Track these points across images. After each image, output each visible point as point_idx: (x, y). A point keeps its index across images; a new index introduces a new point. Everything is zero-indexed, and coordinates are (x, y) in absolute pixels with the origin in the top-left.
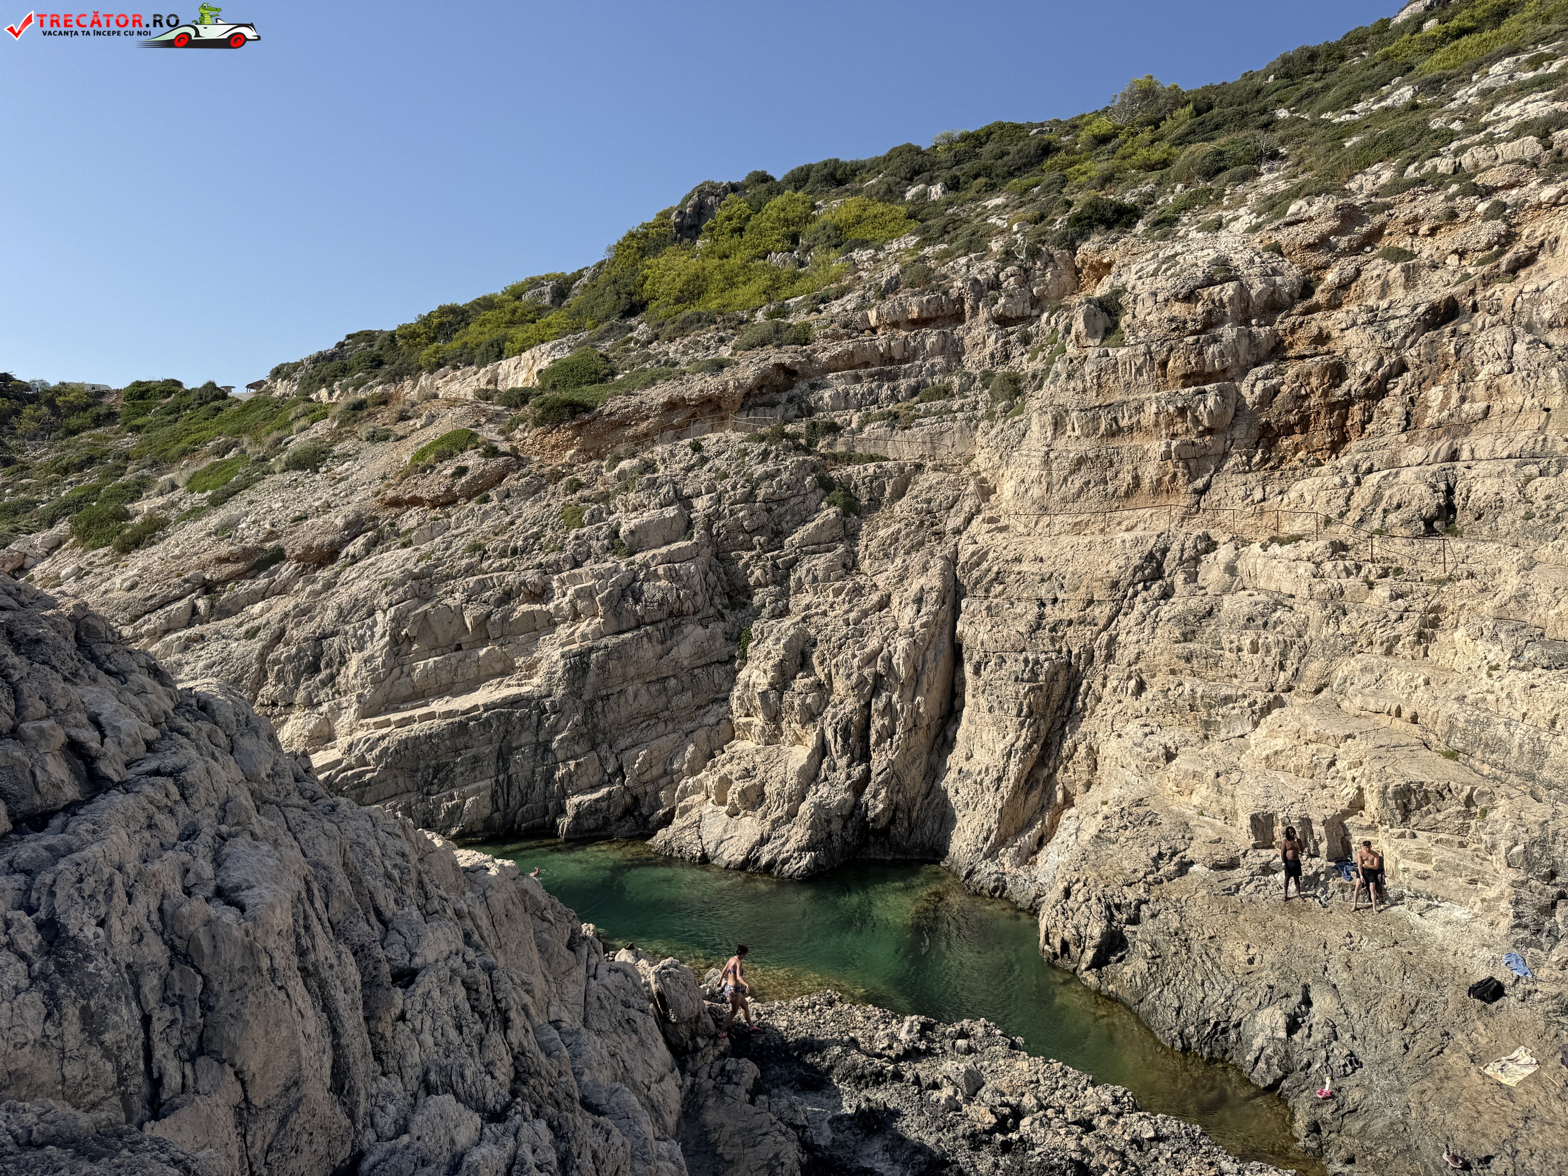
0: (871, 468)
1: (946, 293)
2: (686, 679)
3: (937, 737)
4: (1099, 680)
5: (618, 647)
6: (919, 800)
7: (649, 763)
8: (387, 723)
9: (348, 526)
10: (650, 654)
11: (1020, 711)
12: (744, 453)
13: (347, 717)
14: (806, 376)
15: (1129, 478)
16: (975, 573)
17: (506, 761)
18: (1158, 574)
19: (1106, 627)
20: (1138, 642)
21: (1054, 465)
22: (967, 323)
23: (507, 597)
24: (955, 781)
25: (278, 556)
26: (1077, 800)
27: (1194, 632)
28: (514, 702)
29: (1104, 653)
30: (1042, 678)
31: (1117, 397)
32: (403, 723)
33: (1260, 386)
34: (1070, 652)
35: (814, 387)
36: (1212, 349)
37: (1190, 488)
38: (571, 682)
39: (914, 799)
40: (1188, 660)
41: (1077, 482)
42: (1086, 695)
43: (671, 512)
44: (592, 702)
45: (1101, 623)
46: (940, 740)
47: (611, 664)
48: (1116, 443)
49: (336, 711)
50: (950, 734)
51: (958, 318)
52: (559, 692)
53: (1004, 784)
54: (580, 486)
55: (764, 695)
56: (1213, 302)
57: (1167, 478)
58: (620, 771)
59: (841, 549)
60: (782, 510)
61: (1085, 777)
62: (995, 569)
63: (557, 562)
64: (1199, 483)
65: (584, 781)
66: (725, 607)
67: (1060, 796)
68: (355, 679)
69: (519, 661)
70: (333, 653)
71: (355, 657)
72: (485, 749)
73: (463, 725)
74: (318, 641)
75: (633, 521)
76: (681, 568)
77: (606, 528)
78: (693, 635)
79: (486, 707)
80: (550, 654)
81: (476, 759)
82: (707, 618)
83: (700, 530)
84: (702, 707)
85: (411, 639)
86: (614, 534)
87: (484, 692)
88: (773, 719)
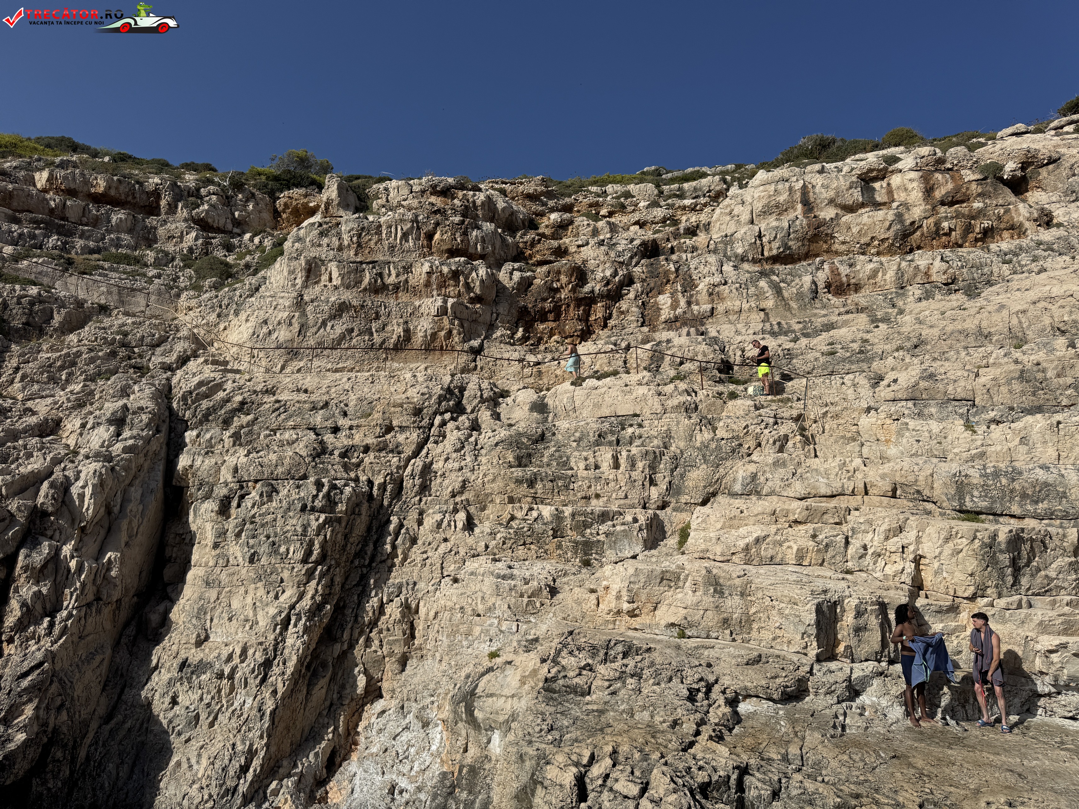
1: (139, 183)
3: (127, 624)
4: (413, 515)
6: (94, 726)
11: (309, 553)
15: (399, 330)
16: (205, 404)
18: (459, 410)
19: (416, 454)
20: (461, 469)
21: (310, 308)
22: (163, 216)
24: (171, 683)
26: (385, 685)
27: (529, 455)
29: (418, 481)
30: (341, 507)
31: (382, 257)
33: (516, 275)
34: (370, 483)
36: (476, 233)
37: (466, 347)
39: (85, 724)
40: (531, 483)
41: (339, 328)
42: (397, 534)
45: (408, 451)
46: (131, 630)
48: (380, 298)
50: (155, 618)
51: (152, 209)
53: (276, 670)
56: (468, 201)
57: (443, 333)
61: (399, 650)
62: (239, 398)
64: (473, 344)
67: (361, 681)
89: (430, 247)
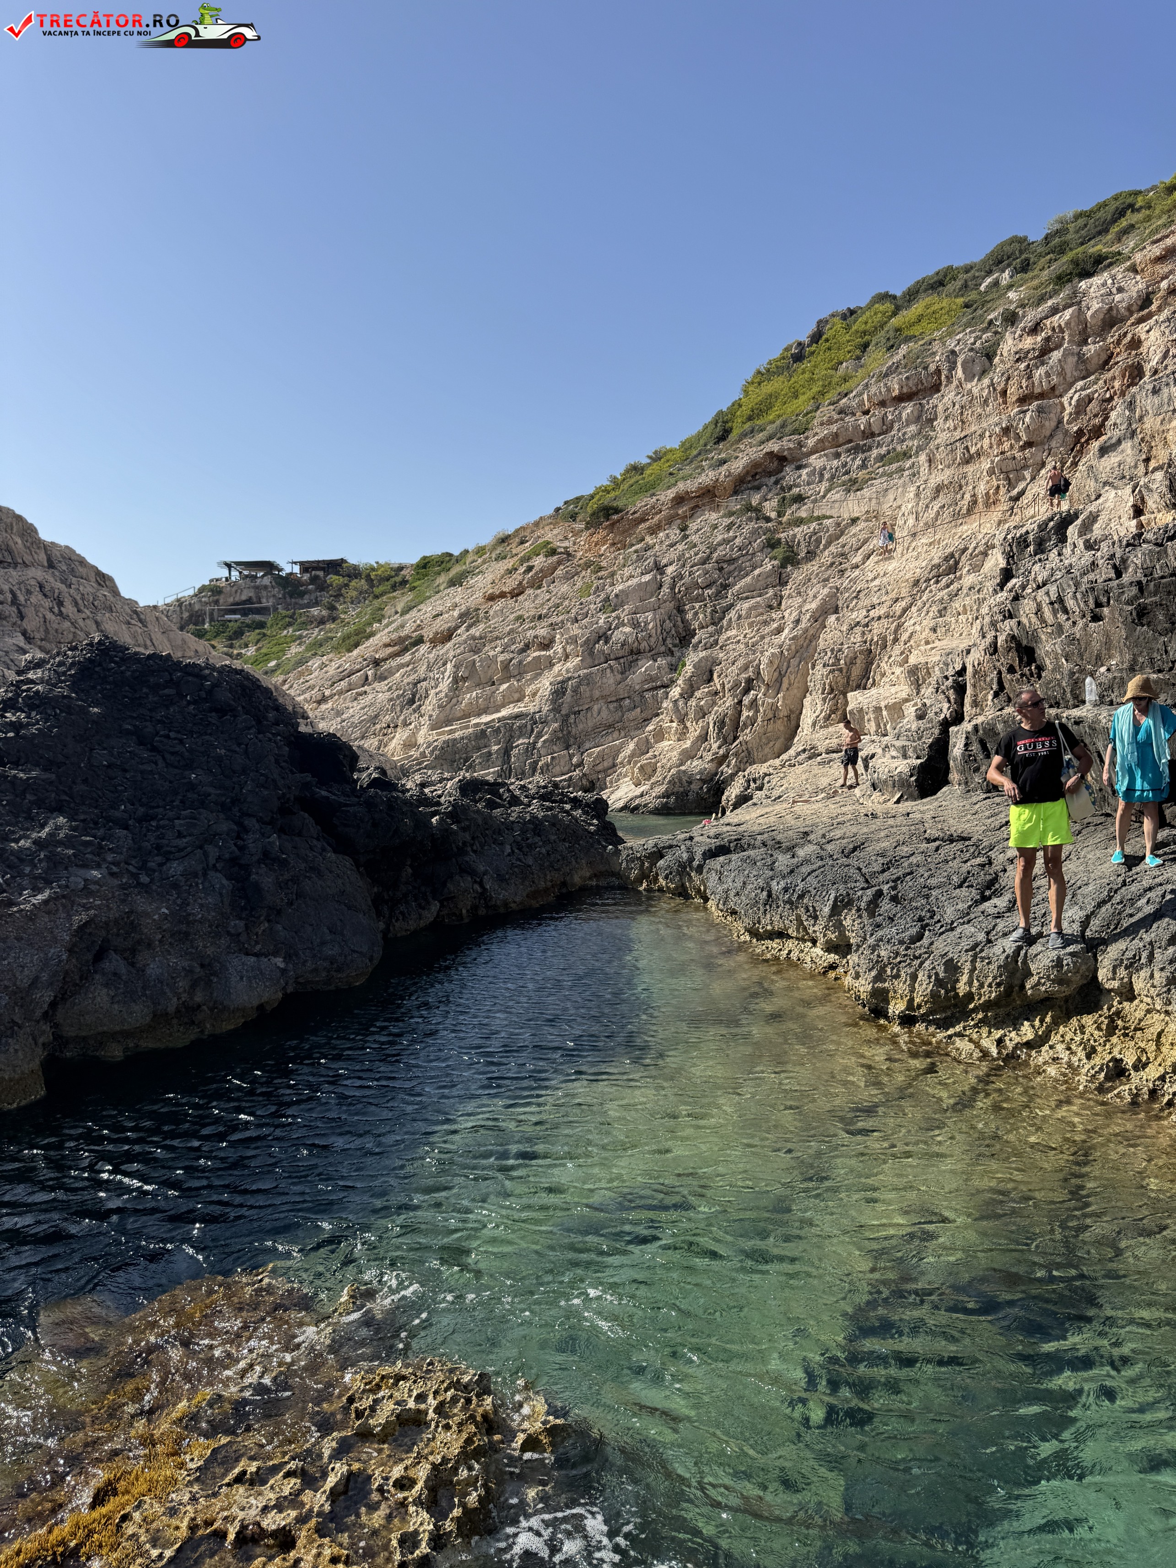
0: (814, 525)
1: (926, 368)
2: (637, 699)
4: (886, 658)
5: (587, 676)
7: (602, 757)
8: (443, 733)
9: (461, 616)
10: (611, 681)
11: (824, 689)
12: (715, 527)
13: (423, 731)
14: (794, 460)
15: (970, 497)
16: (847, 595)
17: (509, 756)
18: (953, 570)
19: (900, 617)
20: (915, 624)
23: (527, 647)
25: (420, 641)
27: (945, 608)
28: (517, 717)
29: (893, 637)
30: (842, 662)
31: (973, 428)
32: (451, 732)
33: (1076, 397)
34: (872, 640)
35: (799, 468)
36: (1041, 371)
37: (1008, 496)
38: (554, 701)
41: (936, 507)
42: (876, 670)
43: (647, 578)
44: (568, 716)
45: (898, 614)
47: (582, 688)
48: (965, 469)
49: (417, 729)
51: (936, 388)
52: (546, 709)
54: (600, 569)
55: (676, 702)
56: (1053, 329)
57: (993, 491)
58: (581, 764)
59: (771, 592)
60: (732, 567)
62: (858, 589)
63: (562, 622)
64: (1015, 492)
65: (557, 770)
66: (675, 646)
68: (430, 706)
69: (528, 691)
70: (422, 692)
71: (432, 692)
72: (496, 748)
73: (483, 732)
74: (415, 684)
75: (619, 587)
76: (641, 617)
77: (603, 596)
78: (645, 666)
79: (500, 720)
80: (545, 684)
81: (490, 754)
82: (659, 654)
83: (665, 590)
84: (647, 720)
85: (464, 679)
86: (607, 599)
87: (504, 713)
88: (682, 721)
89: (1005, 402)
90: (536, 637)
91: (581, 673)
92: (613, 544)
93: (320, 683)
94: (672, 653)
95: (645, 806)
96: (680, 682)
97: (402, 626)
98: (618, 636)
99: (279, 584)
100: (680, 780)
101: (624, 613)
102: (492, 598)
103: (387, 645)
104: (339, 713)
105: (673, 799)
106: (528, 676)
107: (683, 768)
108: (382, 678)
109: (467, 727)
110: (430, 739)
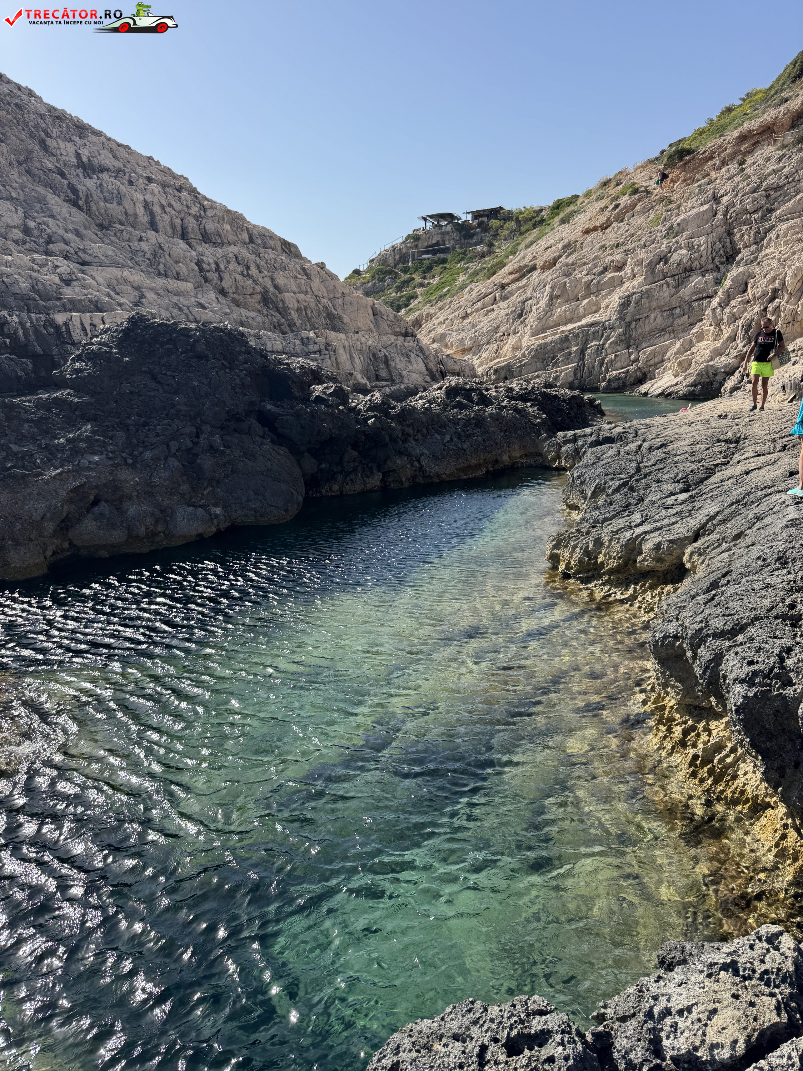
2: (686, 308)
8: (539, 339)
9: (565, 247)
10: (666, 294)
12: (768, 159)
13: (526, 337)
17: (584, 355)
23: (605, 269)
25: (534, 268)
28: (592, 325)
32: (544, 338)
38: (620, 312)
43: (705, 207)
44: (630, 323)
47: (643, 301)
49: (522, 336)
52: (614, 317)
58: (637, 360)
60: (778, 194)
63: (634, 248)
65: (619, 364)
66: (722, 263)
68: (531, 319)
69: (603, 304)
70: (528, 308)
71: (534, 308)
72: (574, 349)
73: (567, 337)
74: (524, 302)
75: (682, 217)
76: (696, 241)
77: (668, 225)
78: (696, 281)
79: (579, 327)
80: (615, 299)
81: (570, 353)
82: (707, 271)
83: (719, 216)
84: (693, 325)
85: (557, 297)
86: (671, 228)
87: (584, 321)
88: (718, 325)
90: (612, 261)
91: (643, 288)
92: (684, 181)
93: (466, 303)
94: (718, 269)
95: (677, 392)
96: (719, 293)
97: (524, 258)
98: (675, 257)
99: (457, 230)
100: (707, 373)
101: (682, 240)
102: (587, 232)
103: (511, 273)
104: (474, 326)
105: (699, 387)
106: (604, 293)
107: (711, 363)
108: (504, 298)
109: (556, 334)
110: (530, 343)
